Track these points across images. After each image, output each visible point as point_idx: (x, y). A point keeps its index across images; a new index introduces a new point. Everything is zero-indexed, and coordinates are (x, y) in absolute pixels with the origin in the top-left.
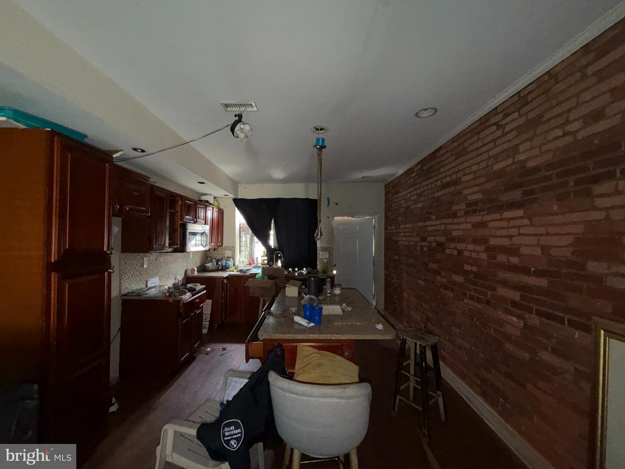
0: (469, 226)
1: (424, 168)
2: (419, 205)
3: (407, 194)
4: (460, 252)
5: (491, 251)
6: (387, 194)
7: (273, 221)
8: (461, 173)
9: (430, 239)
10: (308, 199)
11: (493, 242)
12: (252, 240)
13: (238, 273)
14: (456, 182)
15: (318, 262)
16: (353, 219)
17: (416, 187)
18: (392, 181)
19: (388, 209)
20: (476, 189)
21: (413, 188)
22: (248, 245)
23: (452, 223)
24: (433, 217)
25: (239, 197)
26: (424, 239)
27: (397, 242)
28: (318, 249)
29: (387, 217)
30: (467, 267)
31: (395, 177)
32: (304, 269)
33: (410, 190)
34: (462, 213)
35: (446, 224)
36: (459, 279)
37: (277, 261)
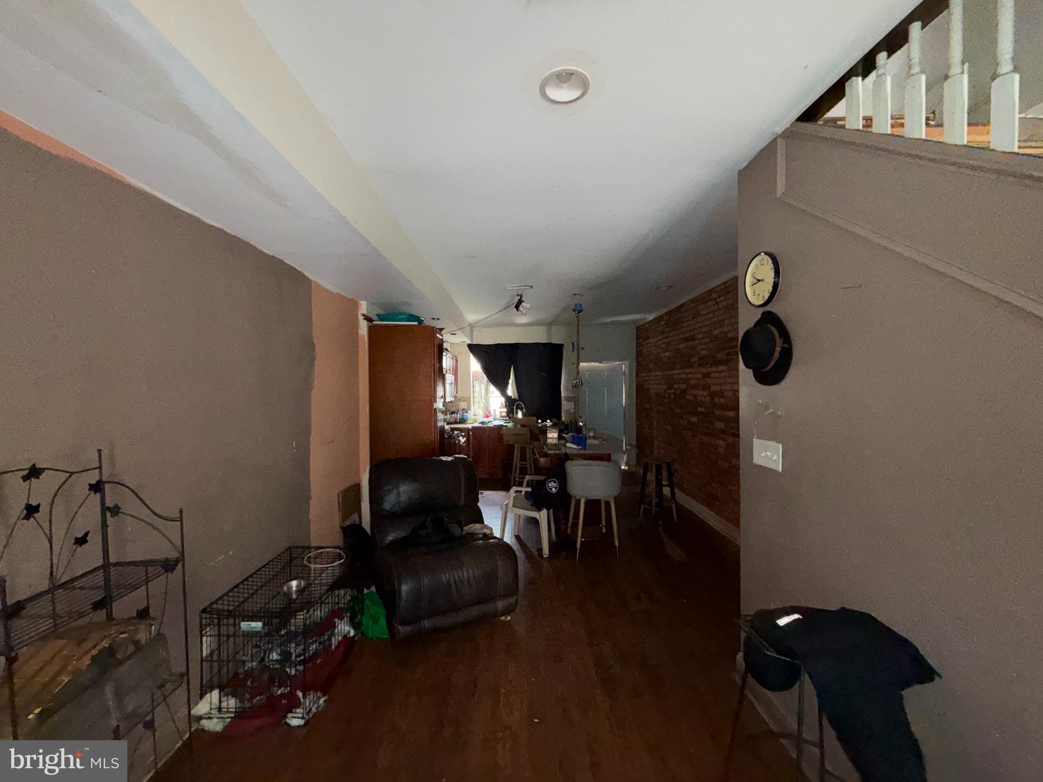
0: (700, 376)
1: (672, 319)
2: (667, 354)
3: (657, 341)
4: (695, 396)
5: (712, 394)
6: (638, 337)
7: (512, 369)
8: (696, 332)
9: (676, 386)
10: (550, 344)
11: (713, 388)
12: (487, 390)
13: (480, 425)
14: (693, 338)
15: (562, 413)
16: (601, 365)
17: (665, 336)
18: (644, 325)
19: (639, 354)
20: (704, 347)
21: (662, 336)
22: (483, 396)
23: (691, 373)
24: (678, 367)
25: (474, 343)
26: (671, 387)
27: (648, 390)
28: (562, 398)
29: (638, 363)
30: (699, 409)
31: (644, 322)
32: (548, 421)
33: (659, 338)
34: (696, 364)
35: (687, 373)
36: (694, 419)
37: (517, 413)
